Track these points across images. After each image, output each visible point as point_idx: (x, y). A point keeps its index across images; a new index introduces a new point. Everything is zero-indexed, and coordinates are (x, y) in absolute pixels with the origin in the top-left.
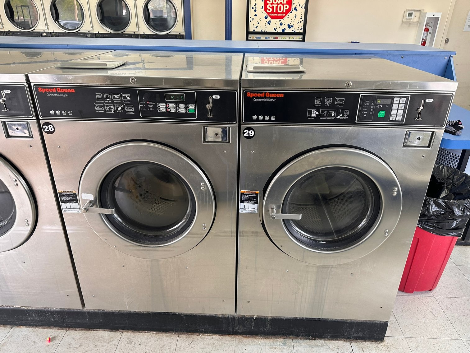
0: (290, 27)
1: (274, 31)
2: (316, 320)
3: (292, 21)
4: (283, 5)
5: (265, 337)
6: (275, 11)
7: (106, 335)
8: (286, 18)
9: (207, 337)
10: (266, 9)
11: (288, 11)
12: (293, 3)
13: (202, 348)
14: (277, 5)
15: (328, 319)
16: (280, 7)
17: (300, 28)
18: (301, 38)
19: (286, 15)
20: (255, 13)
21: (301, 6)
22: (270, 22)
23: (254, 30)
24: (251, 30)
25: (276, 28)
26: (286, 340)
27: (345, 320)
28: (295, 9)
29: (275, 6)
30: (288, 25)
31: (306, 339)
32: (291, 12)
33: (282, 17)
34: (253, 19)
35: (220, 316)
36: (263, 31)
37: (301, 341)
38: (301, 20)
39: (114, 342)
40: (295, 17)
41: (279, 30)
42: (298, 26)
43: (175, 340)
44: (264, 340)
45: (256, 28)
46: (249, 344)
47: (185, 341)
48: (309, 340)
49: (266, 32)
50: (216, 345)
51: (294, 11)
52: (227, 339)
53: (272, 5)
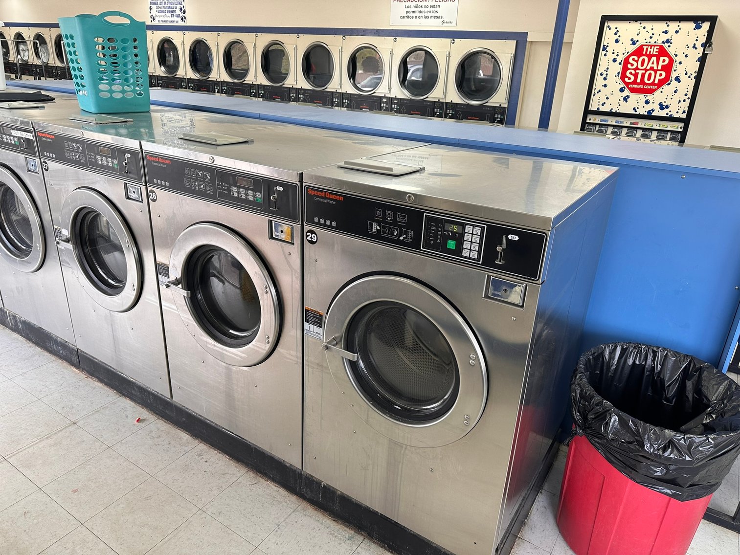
0: (662, 107)
1: (633, 112)
2: (392, 523)
3: (669, 98)
4: (656, 71)
5: (335, 519)
6: (639, 81)
7: (185, 439)
8: (658, 93)
9: (273, 487)
10: (623, 76)
11: (662, 83)
12: (675, 68)
13: (259, 495)
14: (644, 72)
15: (409, 529)
16: (650, 75)
17: (681, 111)
18: (681, 128)
19: (658, 88)
20: (605, 82)
21: (689, 74)
22: (629, 98)
23: (598, 109)
24: (593, 107)
25: (638, 108)
26: (356, 534)
27: (430, 541)
28: (678, 79)
29: (640, 72)
30: (660, 104)
31: (381, 547)
32: (669, 84)
33: (651, 91)
34: (600, 91)
35: (288, 465)
36: (614, 111)
37: (373, 546)
38: (686, 98)
39: (186, 448)
40: (675, 92)
41: (642, 111)
42: (679, 108)
43: (240, 474)
44: (330, 521)
45: (603, 105)
46: (310, 517)
47: (249, 479)
48: (384, 550)
49: (619, 113)
50: (276, 499)
51: (674, 83)
52: (292, 500)
53: (635, 71)
